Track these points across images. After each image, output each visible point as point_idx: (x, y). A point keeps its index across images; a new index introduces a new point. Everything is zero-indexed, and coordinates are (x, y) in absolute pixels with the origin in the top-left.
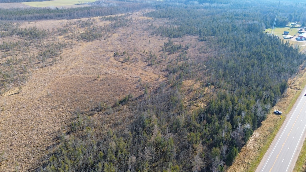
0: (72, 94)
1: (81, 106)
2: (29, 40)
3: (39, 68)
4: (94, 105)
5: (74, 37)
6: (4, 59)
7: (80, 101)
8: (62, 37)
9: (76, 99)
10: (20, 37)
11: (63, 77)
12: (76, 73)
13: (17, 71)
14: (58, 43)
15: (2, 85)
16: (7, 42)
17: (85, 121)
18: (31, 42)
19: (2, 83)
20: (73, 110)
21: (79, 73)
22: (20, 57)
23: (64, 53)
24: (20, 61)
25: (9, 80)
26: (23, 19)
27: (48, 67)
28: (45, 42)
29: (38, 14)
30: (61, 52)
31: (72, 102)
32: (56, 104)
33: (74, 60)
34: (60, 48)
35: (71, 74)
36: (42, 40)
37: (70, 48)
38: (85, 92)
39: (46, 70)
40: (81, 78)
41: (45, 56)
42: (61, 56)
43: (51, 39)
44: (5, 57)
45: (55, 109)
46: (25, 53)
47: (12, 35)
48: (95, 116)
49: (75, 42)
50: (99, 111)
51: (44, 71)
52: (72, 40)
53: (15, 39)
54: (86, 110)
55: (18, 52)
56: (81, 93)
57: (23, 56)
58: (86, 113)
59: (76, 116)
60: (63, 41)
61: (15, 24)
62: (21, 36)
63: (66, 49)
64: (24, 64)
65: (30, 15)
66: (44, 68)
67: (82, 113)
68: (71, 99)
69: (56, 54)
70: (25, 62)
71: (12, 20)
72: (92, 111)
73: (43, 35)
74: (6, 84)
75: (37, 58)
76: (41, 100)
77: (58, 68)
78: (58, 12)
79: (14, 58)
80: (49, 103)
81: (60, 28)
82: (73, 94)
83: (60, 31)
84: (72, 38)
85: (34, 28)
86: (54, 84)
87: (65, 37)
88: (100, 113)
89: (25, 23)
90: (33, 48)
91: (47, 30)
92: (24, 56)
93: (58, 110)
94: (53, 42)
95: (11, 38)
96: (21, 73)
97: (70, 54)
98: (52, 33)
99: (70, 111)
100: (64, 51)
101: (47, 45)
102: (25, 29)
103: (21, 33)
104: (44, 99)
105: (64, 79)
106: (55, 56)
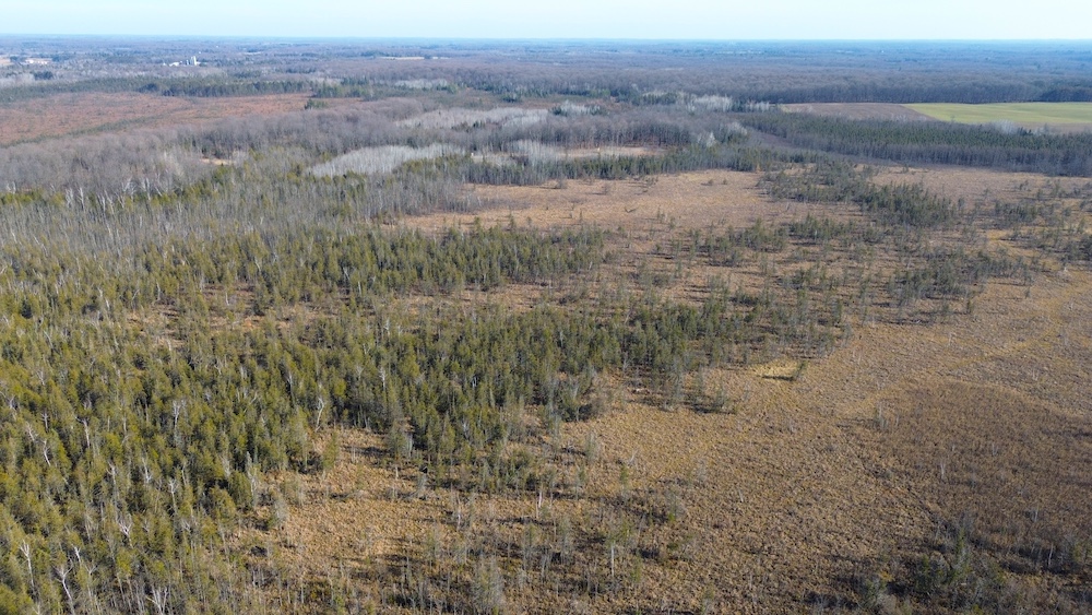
0: (963, 452)
1: (982, 513)
2: (884, 225)
3: (879, 320)
4: (1040, 536)
5: (1051, 242)
6: (792, 266)
7: (986, 493)
8: (1002, 233)
9: (974, 477)
10: (861, 211)
11: (951, 379)
12: (1010, 380)
13: (813, 312)
14: (980, 254)
15: (759, 340)
16: (818, 219)
17: (979, 579)
18: (887, 233)
19: (759, 334)
20: (944, 513)
21: (1022, 387)
22: (835, 271)
23: (989, 294)
24: (833, 284)
25: (782, 332)
26: (891, 157)
27: (909, 327)
28: (934, 241)
29: (946, 146)
30: (977, 289)
31: (953, 481)
32: (889, 464)
33: (1019, 328)
34: (979, 273)
35: (987, 377)
36: (925, 231)
37: (1018, 281)
38: (1021, 466)
39: (899, 335)
40: (1023, 407)
41: (916, 288)
42: (972, 302)
43: (957, 235)
44: (795, 260)
45: (881, 480)
46: (855, 264)
47: (840, 199)
48: (1031, 581)
49: (1050, 262)
50: (1053, 571)
51: (892, 338)
52: (1037, 254)
53: (843, 214)
54: (996, 538)
55: (836, 254)
56: (1001, 465)
57: (845, 271)
58: (994, 549)
59: (947, 542)
60: (1002, 252)
61: (860, 168)
62: (866, 206)
63: (1002, 281)
64: (841, 297)
65: (916, 147)
66: (894, 326)
67: (976, 543)
68: (952, 467)
69: (957, 292)
70: (844, 292)
71: (857, 154)
72: (1021, 551)
73: (935, 217)
74: (770, 340)
75: (886, 287)
76: (847, 427)
77: (944, 339)
78: (1021, 144)
79: (819, 270)
80: (870, 452)
81: (1009, 201)
82: (968, 456)
83: (1002, 212)
84: (1042, 247)
85: (915, 188)
86: (908, 392)
87: (1013, 239)
88: (1057, 580)
89: (891, 169)
90: (886, 252)
91: (955, 201)
92: (849, 271)
93: (888, 488)
94: (961, 248)
95: (833, 208)
96: (822, 322)
97: (1013, 305)
98: (971, 217)
99: (932, 509)
100: (991, 287)
101: (937, 252)
102: (885, 189)
103: (867, 200)
104: (859, 430)
105: (952, 386)
106: (949, 296)
